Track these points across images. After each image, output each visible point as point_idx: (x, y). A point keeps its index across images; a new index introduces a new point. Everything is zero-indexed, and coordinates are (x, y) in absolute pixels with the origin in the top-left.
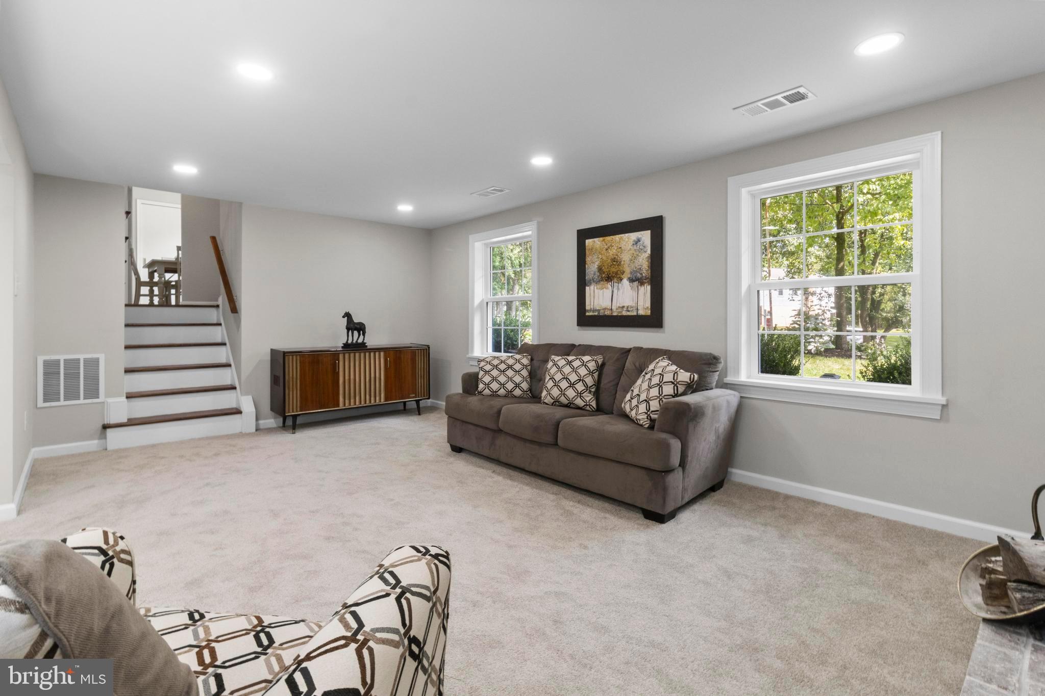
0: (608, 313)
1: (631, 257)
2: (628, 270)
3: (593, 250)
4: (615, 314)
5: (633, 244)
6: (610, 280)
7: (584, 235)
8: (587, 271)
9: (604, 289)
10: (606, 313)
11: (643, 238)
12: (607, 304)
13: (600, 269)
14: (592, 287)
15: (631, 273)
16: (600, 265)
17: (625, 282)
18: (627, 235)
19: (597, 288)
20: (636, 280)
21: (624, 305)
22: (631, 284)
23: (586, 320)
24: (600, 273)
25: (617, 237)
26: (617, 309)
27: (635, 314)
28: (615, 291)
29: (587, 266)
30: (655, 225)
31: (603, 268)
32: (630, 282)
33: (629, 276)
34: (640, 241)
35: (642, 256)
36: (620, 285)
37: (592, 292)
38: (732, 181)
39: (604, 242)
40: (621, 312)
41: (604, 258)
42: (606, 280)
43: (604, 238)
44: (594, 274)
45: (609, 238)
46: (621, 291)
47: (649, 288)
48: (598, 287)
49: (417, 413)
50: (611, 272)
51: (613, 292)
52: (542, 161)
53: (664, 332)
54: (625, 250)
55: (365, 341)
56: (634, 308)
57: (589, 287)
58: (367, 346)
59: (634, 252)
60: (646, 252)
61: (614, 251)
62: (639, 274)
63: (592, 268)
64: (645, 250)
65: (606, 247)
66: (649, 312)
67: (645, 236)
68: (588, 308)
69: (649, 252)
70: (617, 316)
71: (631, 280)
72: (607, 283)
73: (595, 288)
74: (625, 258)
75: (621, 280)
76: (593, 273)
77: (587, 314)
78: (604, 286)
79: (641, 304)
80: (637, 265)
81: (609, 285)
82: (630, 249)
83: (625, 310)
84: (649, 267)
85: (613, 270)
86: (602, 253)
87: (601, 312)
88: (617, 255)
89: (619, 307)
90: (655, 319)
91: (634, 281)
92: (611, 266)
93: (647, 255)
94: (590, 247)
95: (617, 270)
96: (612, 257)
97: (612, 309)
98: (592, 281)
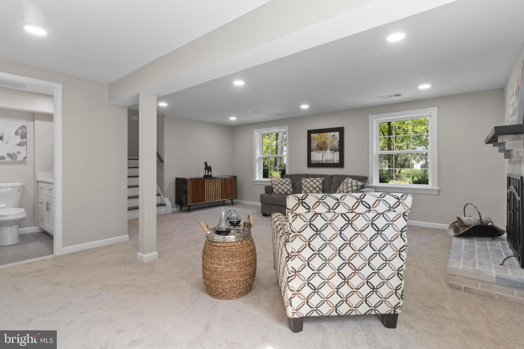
0: (321, 162)
1: (331, 141)
2: (329, 146)
3: (315, 138)
4: (324, 163)
5: (332, 137)
6: (322, 150)
7: (310, 132)
8: (312, 146)
10: (320, 162)
12: (321, 159)
13: (317, 146)
14: (314, 152)
16: (317, 144)
17: (328, 151)
18: (329, 133)
19: (316, 153)
21: (328, 159)
23: (311, 164)
24: (318, 147)
25: (325, 134)
27: (332, 162)
29: (311, 144)
30: (341, 130)
31: (319, 145)
33: (330, 148)
35: (335, 141)
36: (326, 152)
37: (314, 154)
38: (371, 117)
39: (319, 135)
40: (327, 162)
41: (319, 141)
42: (320, 150)
44: (315, 147)
45: (321, 134)
46: (326, 154)
47: (338, 153)
48: (317, 152)
49: (232, 205)
51: (323, 154)
52: (305, 107)
53: (344, 169)
54: (328, 139)
55: (212, 174)
56: (332, 160)
57: (312, 152)
58: (212, 176)
60: (337, 140)
62: (334, 148)
63: (314, 145)
65: (320, 137)
66: (338, 162)
67: (337, 134)
68: (312, 160)
69: (338, 140)
70: (325, 163)
71: (331, 150)
74: (328, 142)
75: (327, 150)
76: (314, 147)
77: (312, 162)
78: (319, 152)
79: (335, 159)
80: (333, 145)
81: (321, 152)
82: (330, 138)
83: (328, 161)
84: (338, 145)
85: (323, 146)
86: (318, 139)
87: (318, 162)
88: (325, 140)
89: (326, 160)
90: (341, 164)
91: (332, 150)
92: (322, 144)
93: (337, 141)
94: (313, 137)
95: (325, 146)
96: (323, 141)
97: (323, 161)
98: (314, 150)
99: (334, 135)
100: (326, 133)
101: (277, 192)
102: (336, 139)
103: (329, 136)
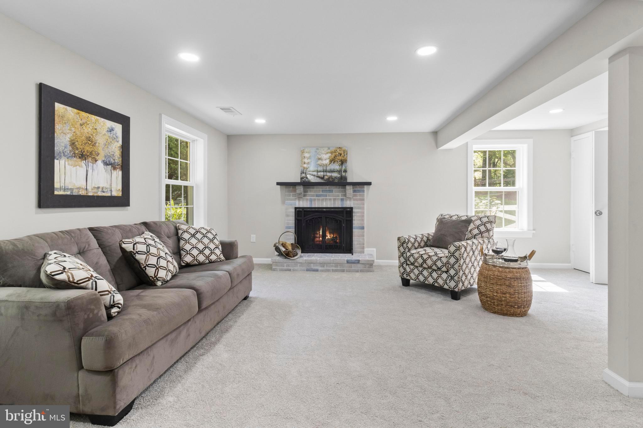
0: (83, 193)
1: (105, 142)
2: (102, 153)
3: (65, 119)
4: (90, 194)
5: (108, 131)
6: (84, 158)
8: (56, 141)
9: (78, 167)
10: (81, 193)
11: (116, 129)
12: (81, 183)
13: (73, 144)
14: (62, 162)
15: (105, 157)
16: (73, 138)
17: (100, 163)
18: (103, 119)
19: (68, 164)
20: (109, 163)
21: (99, 186)
22: (105, 167)
24: (73, 148)
25: (94, 118)
26: (92, 189)
27: (109, 195)
28: (90, 171)
29: (55, 134)
30: (125, 123)
31: (77, 143)
32: (104, 165)
33: (104, 159)
34: (113, 131)
35: (115, 145)
36: (95, 166)
37: (62, 167)
38: (163, 117)
39: (78, 116)
40: (97, 193)
41: (78, 133)
42: (80, 158)
43: (79, 111)
44: (65, 147)
45: (83, 114)
46: (96, 172)
47: (120, 173)
48: (70, 162)
50: (86, 151)
51: (87, 171)
52: (189, 58)
53: (131, 211)
54: (100, 133)
56: (108, 190)
57: (58, 161)
59: (108, 138)
60: (118, 142)
61: (89, 130)
62: (112, 160)
63: (62, 138)
64: (117, 140)
65: (81, 122)
67: (118, 129)
68: (57, 185)
69: (121, 142)
70: (93, 196)
71: (106, 164)
72: (81, 161)
73: (66, 163)
74: (100, 140)
75: (96, 161)
76: (63, 145)
77: (56, 193)
78: (77, 163)
79: (114, 186)
80: (110, 151)
81: (83, 163)
82: (105, 134)
83: (100, 190)
84: (120, 155)
85: (88, 148)
86: (76, 126)
87: (74, 191)
88: (92, 135)
89: (94, 188)
90: (124, 200)
91: (108, 165)
92: (85, 144)
93: (119, 145)
94: (60, 114)
95: (92, 149)
96: (87, 135)
97: (87, 189)
98: (62, 155)
99: (111, 130)
100: (96, 117)
102: (115, 139)
103: (102, 126)
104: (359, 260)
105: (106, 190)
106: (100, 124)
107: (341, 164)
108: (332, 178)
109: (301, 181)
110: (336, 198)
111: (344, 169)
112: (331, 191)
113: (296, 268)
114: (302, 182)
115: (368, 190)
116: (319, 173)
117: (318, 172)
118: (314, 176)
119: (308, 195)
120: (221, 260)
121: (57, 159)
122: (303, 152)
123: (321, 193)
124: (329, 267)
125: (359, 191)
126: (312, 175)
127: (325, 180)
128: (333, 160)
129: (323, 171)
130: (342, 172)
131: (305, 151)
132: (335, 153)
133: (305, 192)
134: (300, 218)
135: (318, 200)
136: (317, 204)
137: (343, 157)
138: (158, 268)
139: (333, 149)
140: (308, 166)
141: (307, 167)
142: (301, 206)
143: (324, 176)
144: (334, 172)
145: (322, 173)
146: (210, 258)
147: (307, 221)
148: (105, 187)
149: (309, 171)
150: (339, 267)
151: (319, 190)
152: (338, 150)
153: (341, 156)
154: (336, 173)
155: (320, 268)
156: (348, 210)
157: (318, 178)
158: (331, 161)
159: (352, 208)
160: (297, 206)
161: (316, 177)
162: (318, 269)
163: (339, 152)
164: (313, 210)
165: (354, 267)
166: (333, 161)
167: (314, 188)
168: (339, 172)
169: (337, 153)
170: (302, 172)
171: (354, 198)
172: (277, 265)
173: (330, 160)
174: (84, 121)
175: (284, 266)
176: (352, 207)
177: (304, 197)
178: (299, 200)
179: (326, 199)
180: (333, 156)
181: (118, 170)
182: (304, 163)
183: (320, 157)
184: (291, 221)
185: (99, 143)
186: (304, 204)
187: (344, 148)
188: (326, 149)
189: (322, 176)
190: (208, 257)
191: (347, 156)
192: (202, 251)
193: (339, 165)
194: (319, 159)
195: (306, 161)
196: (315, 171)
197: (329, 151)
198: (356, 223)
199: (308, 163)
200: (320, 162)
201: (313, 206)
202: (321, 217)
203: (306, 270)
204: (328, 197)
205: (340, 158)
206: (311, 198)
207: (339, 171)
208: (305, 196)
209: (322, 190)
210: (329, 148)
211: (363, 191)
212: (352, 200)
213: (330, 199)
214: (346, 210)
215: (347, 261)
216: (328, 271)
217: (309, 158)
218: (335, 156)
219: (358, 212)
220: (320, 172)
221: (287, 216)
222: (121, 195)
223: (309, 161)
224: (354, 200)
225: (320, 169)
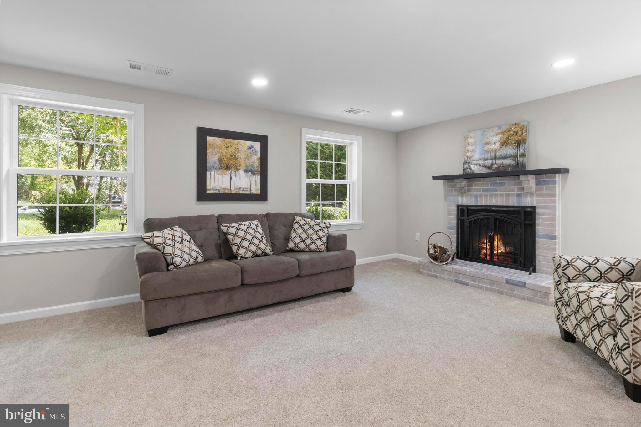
0: (227, 192)
1: (246, 156)
2: (243, 165)
3: (214, 146)
4: (233, 192)
5: (248, 149)
6: (228, 169)
7: (203, 132)
8: (207, 160)
9: (224, 175)
10: (226, 192)
11: (255, 146)
12: (228, 186)
13: (220, 160)
14: (212, 172)
15: (246, 166)
16: (220, 157)
17: (241, 172)
18: (243, 141)
19: (217, 174)
20: (249, 171)
21: (241, 187)
22: (246, 174)
24: (220, 163)
25: (236, 141)
26: (235, 189)
27: (249, 192)
28: (233, 177)
29: (207, 156)
30: (263, 140)
31: (223, 160)
32: (245, 172)
33: (244, 168)
34: (252, 148)
35: (254, 157)
36: (237, 173)
37: (212, 176)
38: (304, 130)
39: (224, 142)
40: (239, 191)
41: (224, 153)
42: (225, 169)
43: (225, 139)
44: (215, 163)
45: (228, 140)
46: (238, 178)
47: (259, 177)
48: (218, 172)
50: (230, 164)
51: (231, 178)
52: (259, 82)
53: (267, 204)
54: (241, 151)
57: (209, 172)
59: (248, 153)
60: (257, 155)
61: (233, 150)
62: (251, 168)
63: (212, 158)
64: (256, 154)
65: (226, 146)
66: (259, 192)
67: (257, 146)
68: (208, 187)
69: (259, 155)
70: (235, 194)
71: (246, 171)
72: (226, 171)
73: (215, 173)
74: (242, 156)
75: (238, 170)
76: (213, 162)
77: (208, 192)
78: (223, 173)
79: (253, 186)
80: (250, 162)
81: (228, 172)
82: (246, 151)
83: (241, 189)
84: (259, 164)
85: (232, 162)
86: (222, 149)
87: (221, 191)
88: (235, 153)
89: (237, 188)
90: (262, 196)
91: (248, 172)
92: (230, 159)
93: (258, 157)
94: (211, 143)
95: (235, 163)
96: (231, 153)
97: (230, 189)
98: (212, 168)
99: (251, 147)
100: (238, 141)
101: (184, 264)
102: (255, 153)
103: (243, 146)
104: (525, 283)
105: (247, 190)
106: (241, 144)
107: (517, 146)
108: (503, 166)
109: (463, 173)
110: (510, 194)
111: (521, 152)
112: (504, 184)
113: (443, 276)
114: (465, 174)
115: (564, 180)
116: (486, 162)
117: (484, 160)
118: (479, 165)
119: (472, 190)
120: (321, 250)
121: (209, 171)
122: (466, 138)
123: (489, 187)
124: (482, 284)
125: (547, 183)
126: (477, 165)
127: (493, 170)
128: (506, 142)
129: (491, 159)
130: (519, 156)
131: (469, 136)
132: (508, 133)
133: (469, 186)
134: (462, 218)
135: (485, 196)
136: (484, 201)
137: (520, 136)
138: (239, 246)
139: (505, 128)
140: (473, 154)
141: (471, 156)
142: (465, 203)
143: (492, 165)
144: (507, 158)
145: (490, 162)
146: (310, 247)
147: (470, 222)
148: (246, 188)
149: (474, 161)
150: (495, 286)
151: (487, 183)
152: (512, 128)
153: (518, 135)
154: (509, 159)
155: (470, 282)
156: (529, 209)
157: (484, 168)
158: (502, 145)
159: (534, 208)
160: (460, 203)
161: (481, 167)
162: (468, 283)
163: (514, 130)
164: (479, 208)
165: (517, 291)
166: (505, 144)
167: (480, 181)
168: (515, 157)
169: (512, 132)
170: (465, 163)
171: (537, 192)
172: (424, 269)
173: (501, 143)
174: (228, 144)
175: (431, 271)
176: (535, 205)
177: (468, 193)
178: (462, 196)
179: (496, 195)
180: (505, 138)
181: (257, 175)
182: (468, 151)
183: (487, 141)
184: (453, 221)
185: (241, 158)
186: (467, 200)
187: (522, 124)
188: (496, 130)
189: (490, 166)
190: (308, 246)
191: (526, 134)
192: (304, 240)
193: (513, 148)
194: (487, 143)
195: (470, 148)
196: (481, 160)
197: (500, 131)
198: (541, 228)
199: (473, 150)
200: (487, 147)
201: (479, 204)
202: (489, 218)
203: (454, 281)
204: (498, 193)
205: (516, 138)
206: (476, 194)
207: (513, 156)
208: (469, 191)
209: (490, 183)
210: (500, 128)
211: (555, 183)
212: (535, 196)
213: (501, 195)
214: (526, 209)
215: (506, 281)
216: (481, 289)
217: (474, 144)
218: (509, 136)
219: (544, 214)
220: (487, 159)
221: (449, 214)
222: (260, 193)
223: (474, 147)
224: (538, 196)
225: (488, 156)
